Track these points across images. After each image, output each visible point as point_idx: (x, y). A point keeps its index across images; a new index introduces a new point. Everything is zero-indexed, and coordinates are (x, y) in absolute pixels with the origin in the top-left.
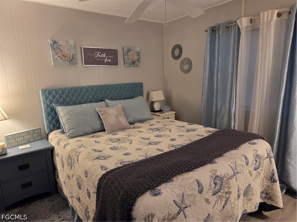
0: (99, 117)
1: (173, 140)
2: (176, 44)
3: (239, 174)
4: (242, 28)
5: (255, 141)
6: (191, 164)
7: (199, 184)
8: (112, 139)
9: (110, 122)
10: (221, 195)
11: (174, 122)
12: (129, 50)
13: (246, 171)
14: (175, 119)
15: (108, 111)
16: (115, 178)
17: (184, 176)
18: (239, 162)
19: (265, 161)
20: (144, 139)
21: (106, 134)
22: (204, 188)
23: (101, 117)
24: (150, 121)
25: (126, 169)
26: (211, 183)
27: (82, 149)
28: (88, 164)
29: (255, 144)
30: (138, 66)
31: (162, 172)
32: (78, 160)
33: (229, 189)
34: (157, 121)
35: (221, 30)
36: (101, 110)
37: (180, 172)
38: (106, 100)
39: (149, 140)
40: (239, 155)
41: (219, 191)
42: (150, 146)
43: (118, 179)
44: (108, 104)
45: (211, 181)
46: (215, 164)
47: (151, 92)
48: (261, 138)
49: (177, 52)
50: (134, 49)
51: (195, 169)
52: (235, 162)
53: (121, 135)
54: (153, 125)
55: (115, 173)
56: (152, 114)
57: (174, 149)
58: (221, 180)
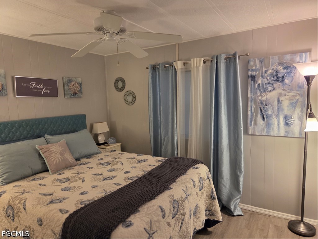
0: (40, 155)
1: (127, 172)
2: (118, 77)
3: (189, 196)
4: (178, 69)
5: (197, 166)
6: (152, 192)
7: (162, 210)
8: (60, 179)
9: (54, 160)
10: (178, 217)
11: (123, 154)
12: (70, 81)
13: (194, 193)
14: (121, 151)
15: (51, 148)
16: (83, 219)
17: (148, 205)
18: (189, 185)
19: (206, 182)
20: (96, 175)
21: (50, 175)
22: (166, 213)
23: (42, 155)
24: (98, 155)
25: (92, 208)
26: (171, 207)
27: (26, 195)
28: (42, 211)
29: (198, 168)
30: (80, 97)
31: (128, 205)
32: (25, 209)
33: (183, 211)
34: (105, 155)
35: (160, 69)
36: (42, 148)
37: (145, 202)
38: (46, 136)
39: (102, 175)
40: (187, 180)
41: (177, 213)
42: (106, 182)
43: (87, 219)
44: (49, 140)
45: (170, 206)
46: (171, 190)
47: (95, 124)
48: (201, 163)
49: (120, 85)
50: (75, 80)
51: (156, 196)
52: (186, 186)
53: (68, 174)
54: (102, 159)
55: (82, 214)
56: (98, 148)
57: (131, 181)
58: (177, 203)
